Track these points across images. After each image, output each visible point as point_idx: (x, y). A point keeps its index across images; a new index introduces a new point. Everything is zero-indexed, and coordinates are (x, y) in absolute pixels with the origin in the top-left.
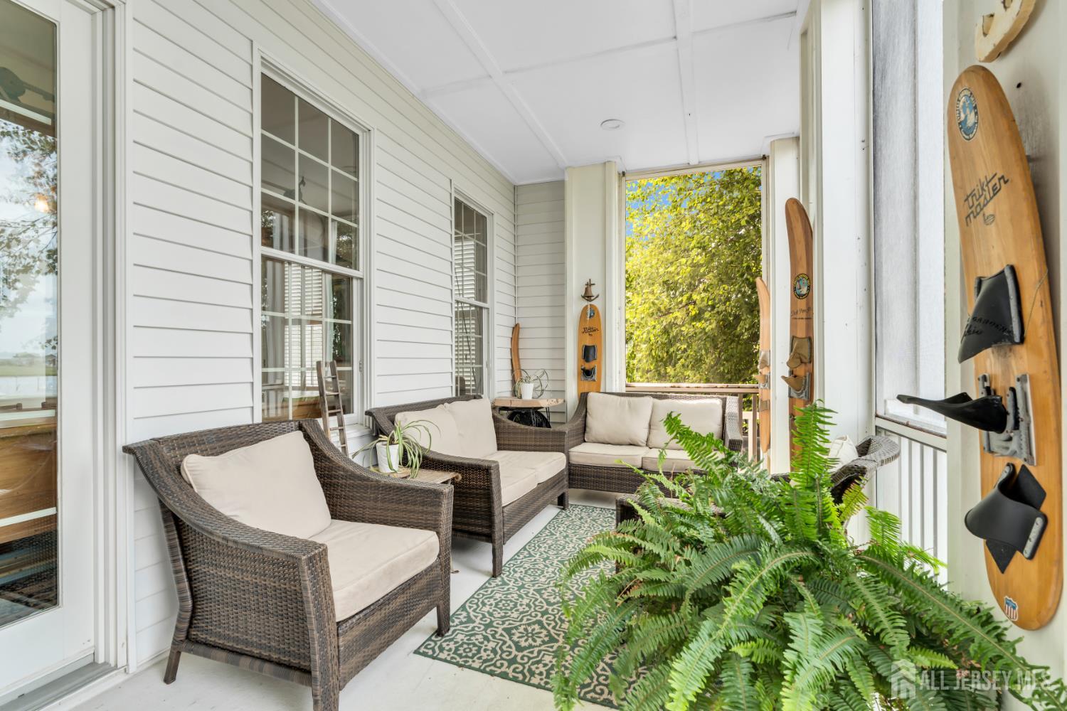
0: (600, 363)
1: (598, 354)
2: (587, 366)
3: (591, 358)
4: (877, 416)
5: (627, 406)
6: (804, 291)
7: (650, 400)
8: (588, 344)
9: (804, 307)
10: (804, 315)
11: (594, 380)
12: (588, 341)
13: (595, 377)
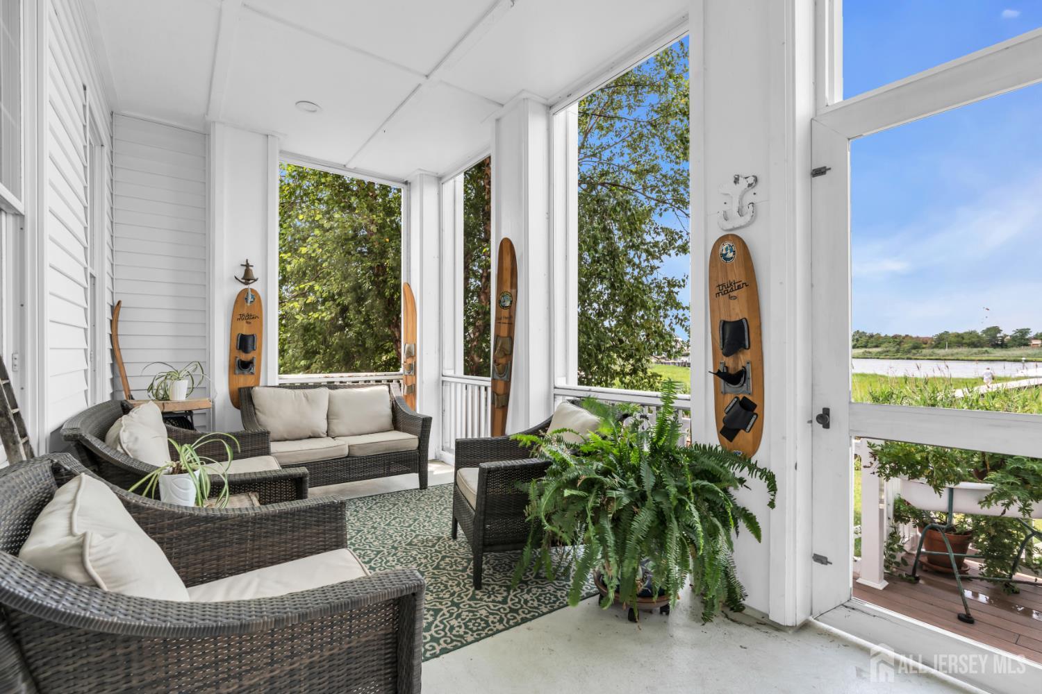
0: (260, 354)
1: (257, 344)
2: (245, 357)
3: (250, 348)
4: (555, 388)
5: (304, 398)
6: (508, 304)
7: (325, 392)
8: (244, 333)
9: (507, 315)
10: (507, 321)
11: (252, 373)
12: (245, 329)
13: (254, 370)
